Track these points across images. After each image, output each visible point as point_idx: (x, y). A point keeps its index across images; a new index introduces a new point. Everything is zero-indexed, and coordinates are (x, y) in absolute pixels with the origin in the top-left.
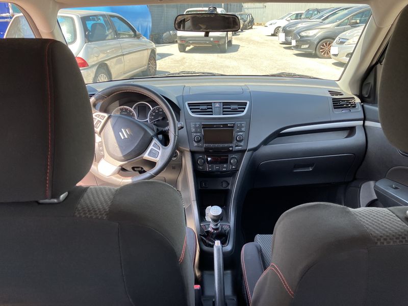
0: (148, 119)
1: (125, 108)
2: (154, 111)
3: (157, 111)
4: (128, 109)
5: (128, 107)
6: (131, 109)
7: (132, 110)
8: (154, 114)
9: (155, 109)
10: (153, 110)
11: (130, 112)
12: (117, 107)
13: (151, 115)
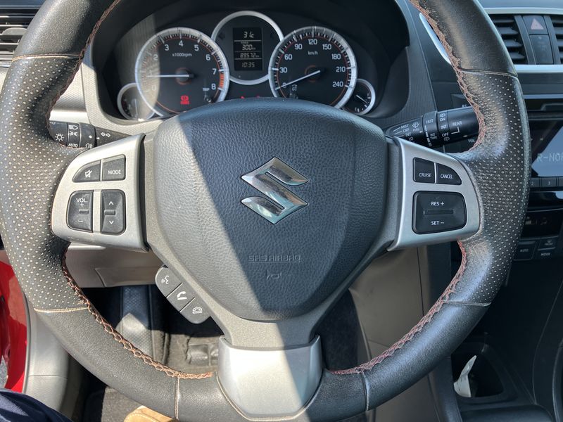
0: (269, 77)
1: (185, 37)
2: (288, 47)
3: (298, 47)
4: (194, 39)
5: (196, 33)
6: (205, 38)
7: (211, 42)
8: (288, 57)
9: (290, 38)
10: (286, 42)
11: (205, 49)
12: (151, 35)
13: (280, 62)
